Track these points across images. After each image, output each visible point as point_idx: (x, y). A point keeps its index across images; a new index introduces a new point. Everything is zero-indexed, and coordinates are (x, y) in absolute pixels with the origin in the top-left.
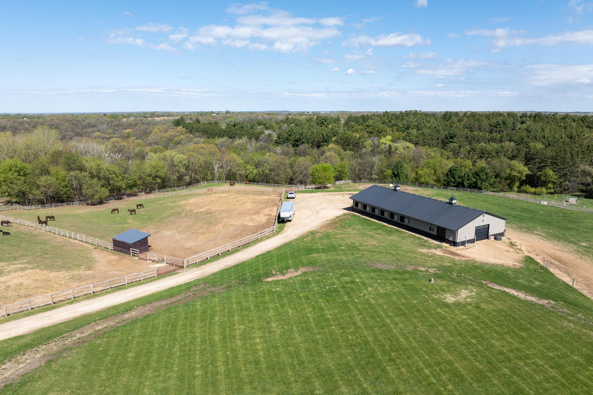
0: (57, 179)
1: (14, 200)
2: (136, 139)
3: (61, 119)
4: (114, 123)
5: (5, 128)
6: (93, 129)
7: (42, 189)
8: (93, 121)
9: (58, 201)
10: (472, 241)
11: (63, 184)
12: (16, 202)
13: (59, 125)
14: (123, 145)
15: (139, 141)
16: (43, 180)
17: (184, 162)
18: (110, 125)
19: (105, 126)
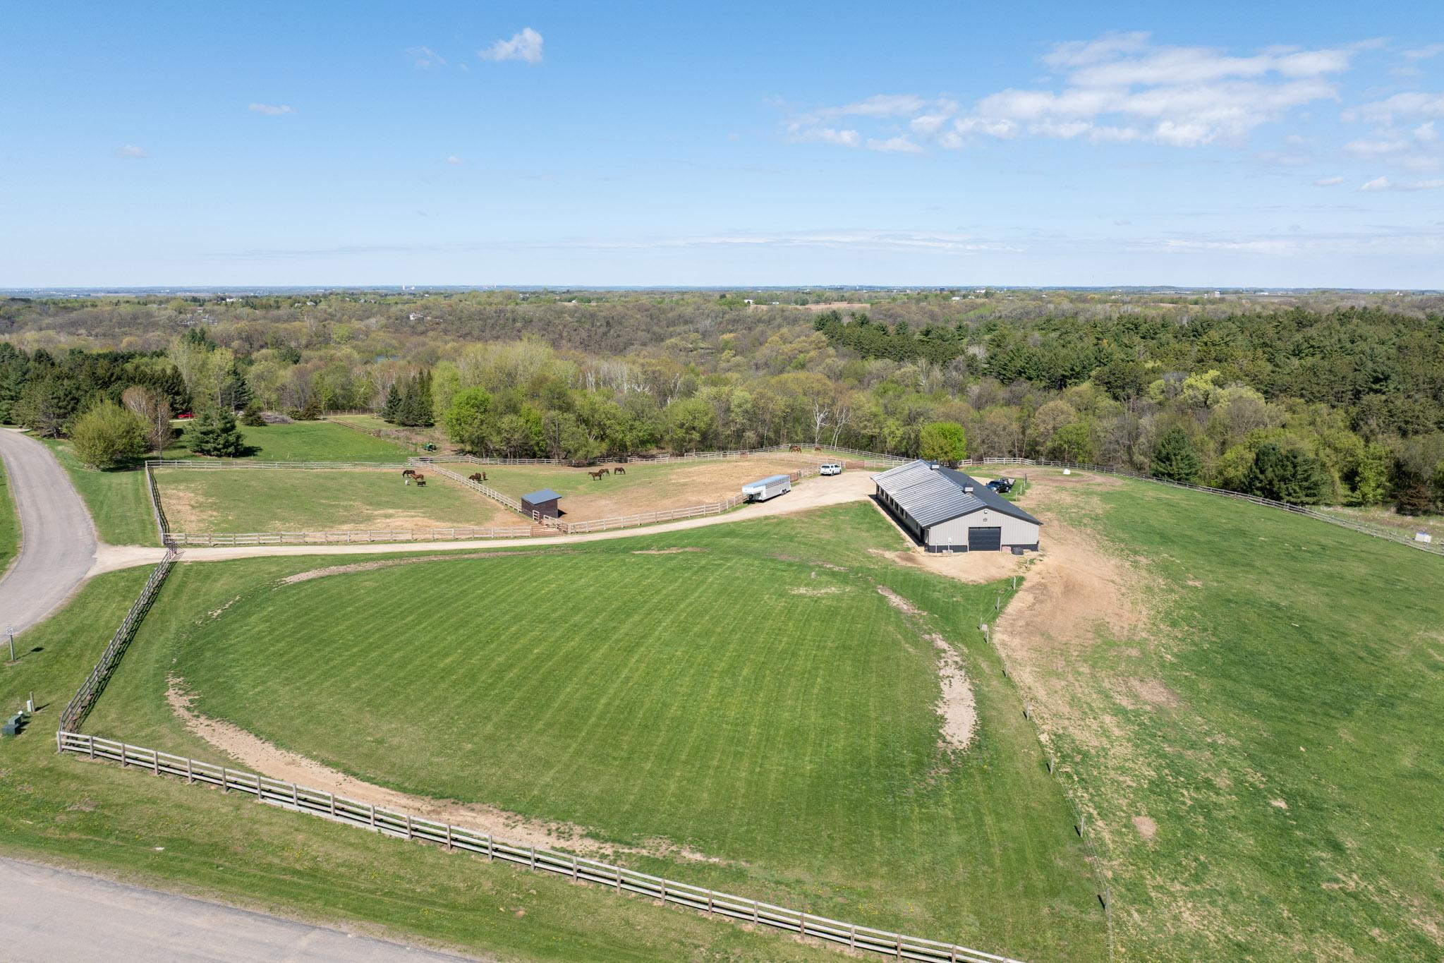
0: (527, 421)
1: (468, 448)
2: (735, 356)
3: (630, 306)
4: (727, 316)
5: (531, 321)
6: (686, 327)
7: (505, 435)
8: (689, 311)
9: (527, 456)
10: (957, 549)
11: (535, 429)
12: (469, 452)
13: (623, 317)
14: (659, 371)
15: (738, 358)
16: (506, 421)
17: (745, 407)
18: (719, 320)
19: (709, 321)
